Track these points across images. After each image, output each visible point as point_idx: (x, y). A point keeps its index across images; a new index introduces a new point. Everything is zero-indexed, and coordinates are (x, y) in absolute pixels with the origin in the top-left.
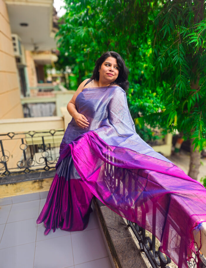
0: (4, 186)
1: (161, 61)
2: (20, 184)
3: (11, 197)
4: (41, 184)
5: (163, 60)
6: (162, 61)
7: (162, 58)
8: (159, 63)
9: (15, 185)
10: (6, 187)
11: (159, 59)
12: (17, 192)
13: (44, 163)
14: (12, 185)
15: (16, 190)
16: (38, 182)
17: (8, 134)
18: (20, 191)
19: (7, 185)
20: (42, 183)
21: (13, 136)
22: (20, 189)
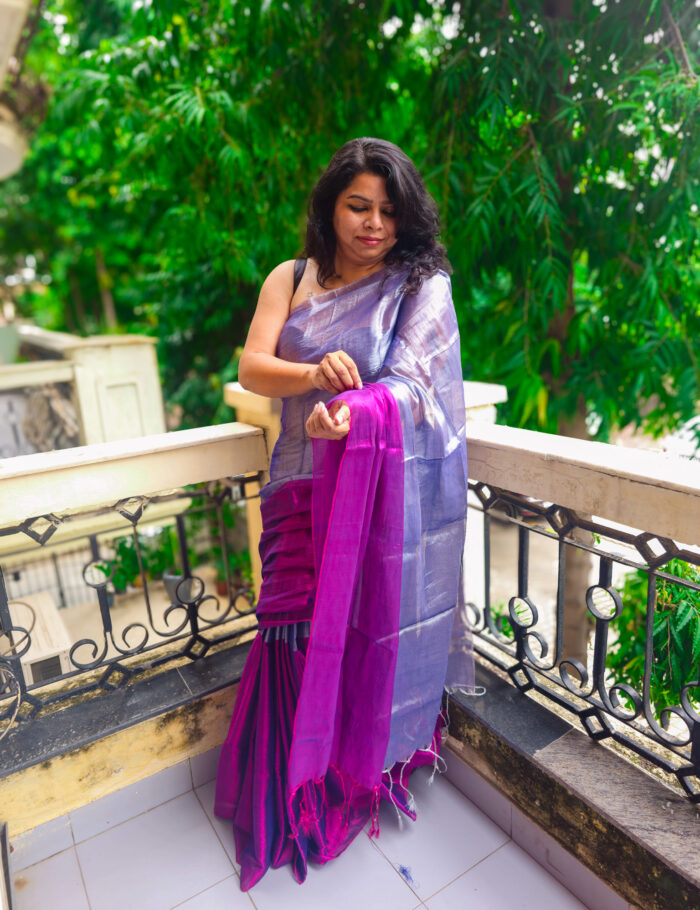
0: (33, 773)
1: (482, 215)
2: (107, 742)
3: (69, 815)
4: (196, 721)
5: (488, 209)
6: (487, 213)
7: (485, 204)
8: (478, 221)
9: (82, 757)
10: (44, 772)
11: (476, 207)
12: (94, 782)
13: (183, 626)
14: (68, 758)
15: (89, 778)
16: (182, 714)
17: (26, 526)
18: (109, 776)
19: (47, 765)
20: (199, 715)
21: (51, 531)
22: (108, 765)
